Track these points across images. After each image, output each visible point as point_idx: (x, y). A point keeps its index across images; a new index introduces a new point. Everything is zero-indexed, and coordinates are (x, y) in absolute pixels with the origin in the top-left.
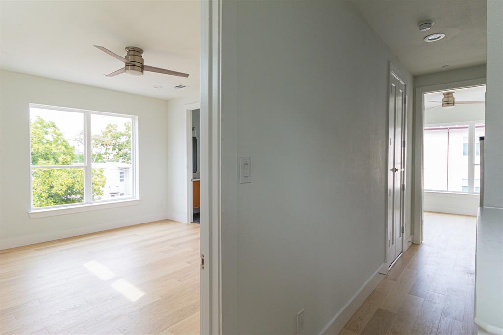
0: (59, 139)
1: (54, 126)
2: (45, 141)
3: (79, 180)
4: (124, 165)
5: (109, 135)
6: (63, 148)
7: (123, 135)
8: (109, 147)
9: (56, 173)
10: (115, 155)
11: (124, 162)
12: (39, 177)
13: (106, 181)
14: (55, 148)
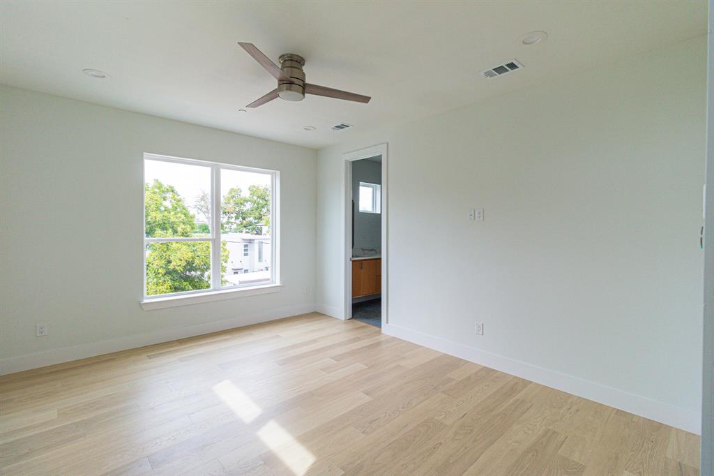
0: (178, 206)
1: (173, 191)
2: (163, 209)
3: (199, 254)
4: (249, 236)
5: (232, 201)
6: (183, 215)
7: (247, 201)
8: (232, 215)
9: (174, 245)
10: (238, 225)
11: (248, 232)
12: (155, 250)
13: (230, 256)
14: (175, 216)
